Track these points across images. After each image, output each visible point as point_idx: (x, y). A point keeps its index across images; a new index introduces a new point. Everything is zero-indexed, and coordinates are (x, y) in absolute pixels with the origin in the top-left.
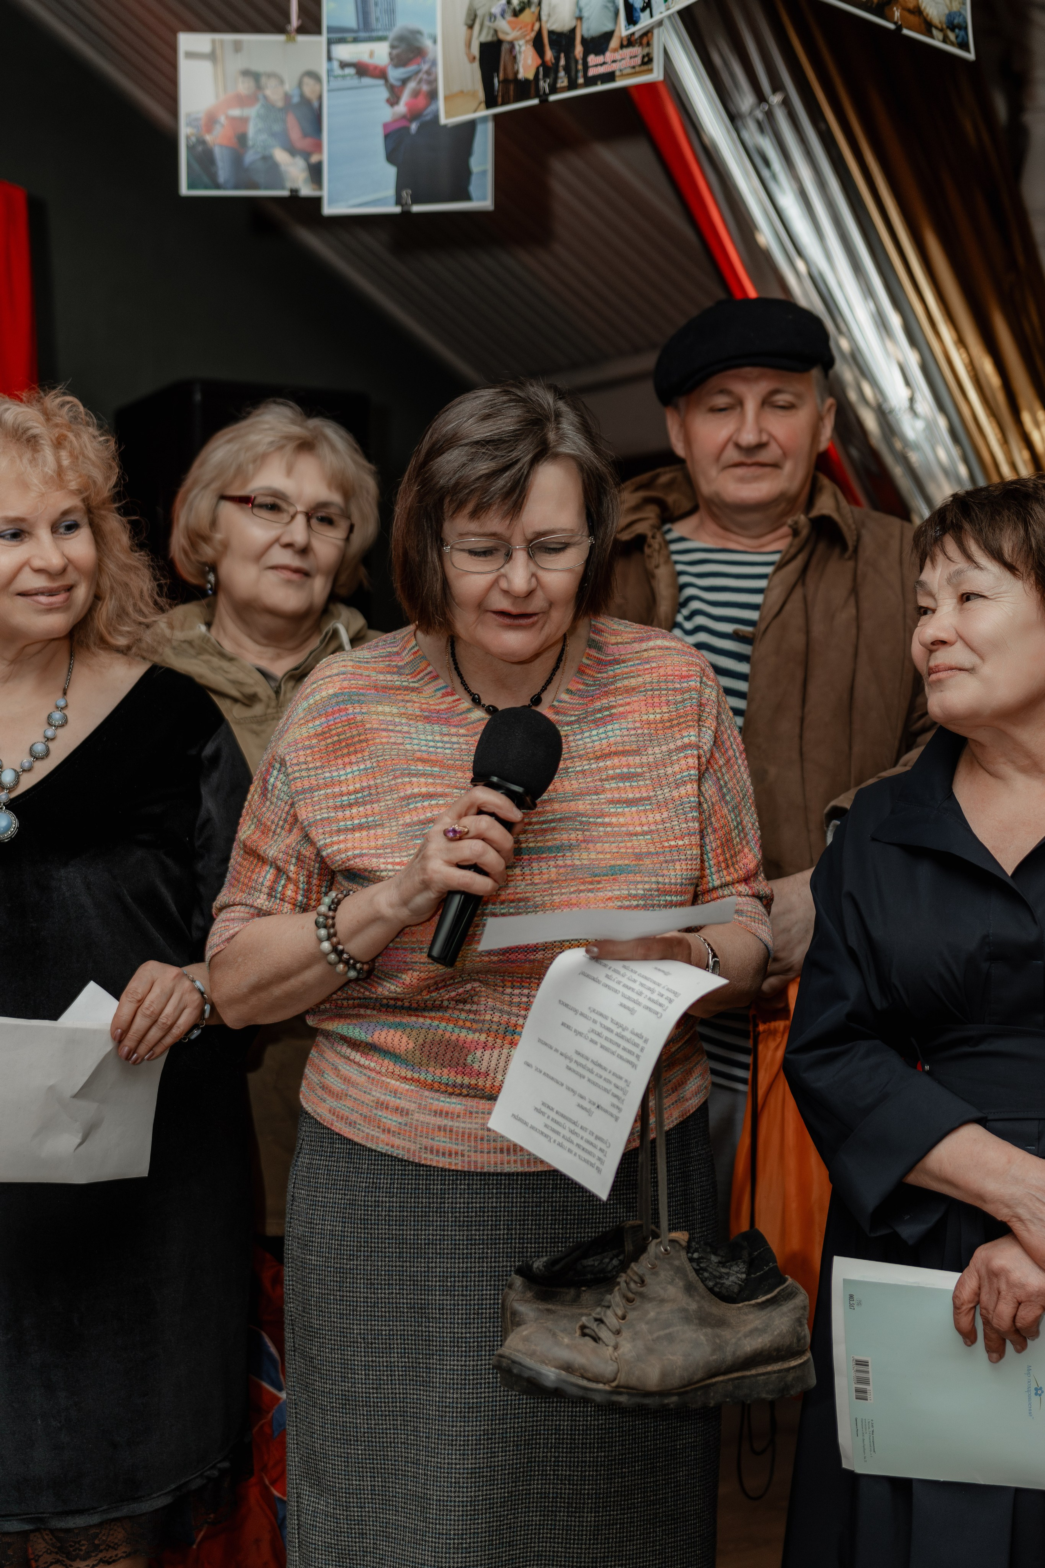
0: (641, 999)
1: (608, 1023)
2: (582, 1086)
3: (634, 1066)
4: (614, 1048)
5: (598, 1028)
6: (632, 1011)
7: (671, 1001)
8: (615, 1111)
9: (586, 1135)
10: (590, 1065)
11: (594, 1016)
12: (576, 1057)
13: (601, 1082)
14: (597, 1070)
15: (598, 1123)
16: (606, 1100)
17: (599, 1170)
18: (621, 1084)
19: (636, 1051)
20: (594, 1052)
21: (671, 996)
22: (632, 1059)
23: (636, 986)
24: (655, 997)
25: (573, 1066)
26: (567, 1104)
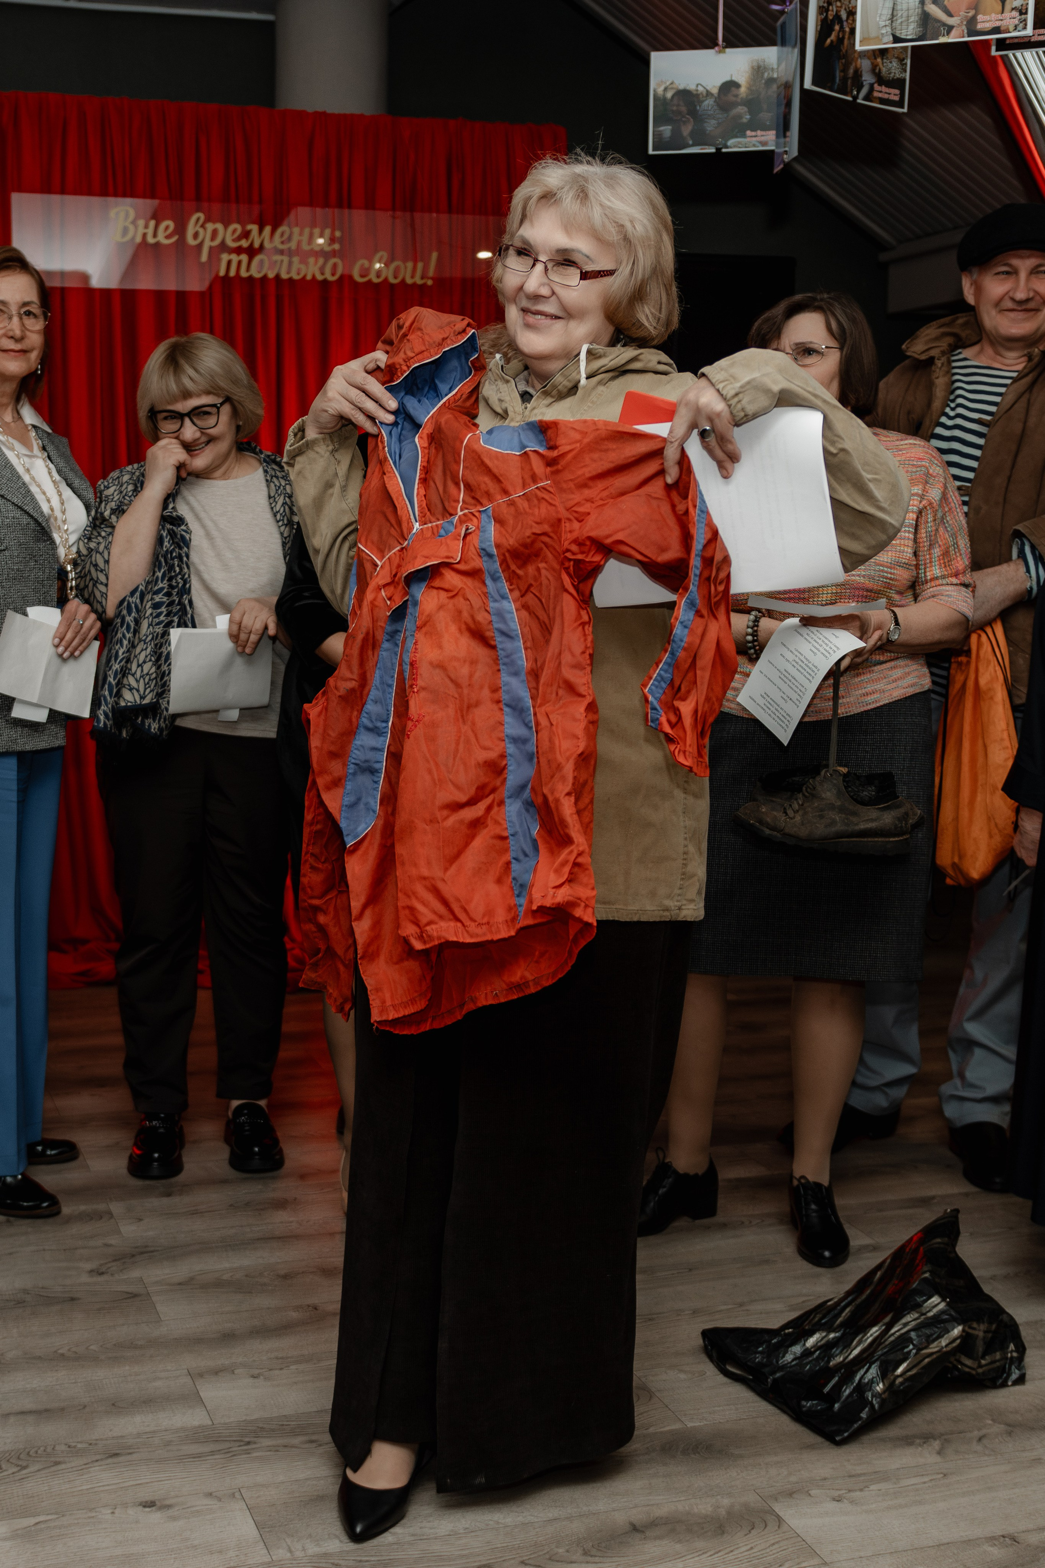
0: (821, 649)
1: (802, 658)
2: (785, 688)
3: (810, 682)
4: (803, 671)
5: (797, 660)
6: (815, 654)
7: (835, 652)
8: (797, 703)
9: (783, 713)
10: (790, 678)
11: (796, 653)
12: (784, 673)
13: (793, 687)
14: (793, 680)
15: (789, 707)
16: (795, 697)
17: (786, 731)
18: (803, 690)
19: (813, 674)
20: (793, 671)
21: (835, 649)
22: (810, 678)
23: (820, 642)
24: (828, 648)
25: (782, 676)
26: (776, 695)
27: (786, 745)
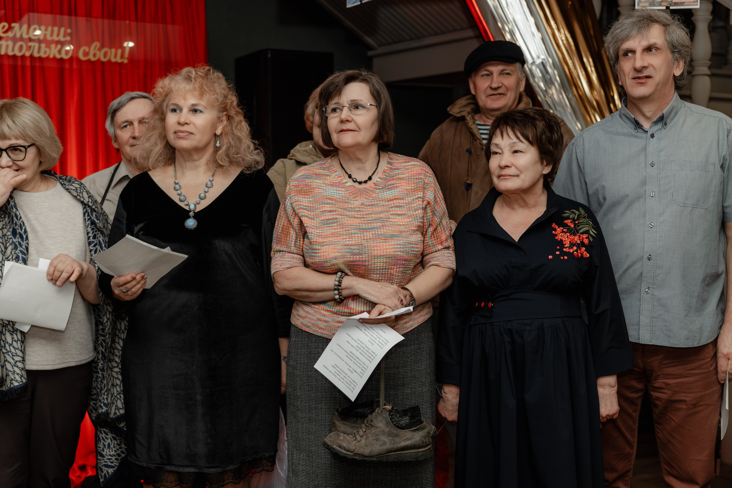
0: (376, 341)
1: (363, 346)
2: (351, 363)
3: (371, 362)
4: (364, 354)
5: (359, 346)
6: (373, 344)
7: (386, 344)
8: (361, 375)
9: (349, 379)
10: (355, 358)
11: (359, 342)
12: (350, 353)
13: (358, 364)
14: (357, 359)
15: (354, 377)
16: (359, 370)
17: (352, 392)
18: (365, 367)
19: (372, 358)
20: (357, 354)
21: (386, 342)
22: (371, 360)
23: (374, 336)
24: (381, 341)
25: (348, 356)
26: (345, 368)
27: (353, 400)
